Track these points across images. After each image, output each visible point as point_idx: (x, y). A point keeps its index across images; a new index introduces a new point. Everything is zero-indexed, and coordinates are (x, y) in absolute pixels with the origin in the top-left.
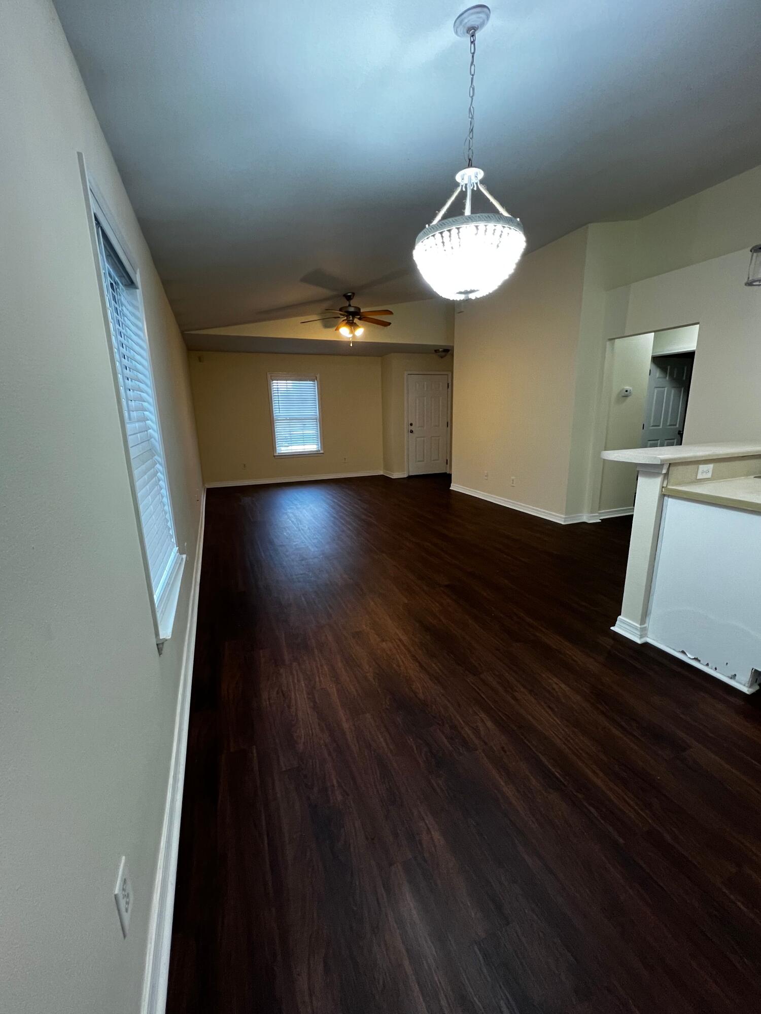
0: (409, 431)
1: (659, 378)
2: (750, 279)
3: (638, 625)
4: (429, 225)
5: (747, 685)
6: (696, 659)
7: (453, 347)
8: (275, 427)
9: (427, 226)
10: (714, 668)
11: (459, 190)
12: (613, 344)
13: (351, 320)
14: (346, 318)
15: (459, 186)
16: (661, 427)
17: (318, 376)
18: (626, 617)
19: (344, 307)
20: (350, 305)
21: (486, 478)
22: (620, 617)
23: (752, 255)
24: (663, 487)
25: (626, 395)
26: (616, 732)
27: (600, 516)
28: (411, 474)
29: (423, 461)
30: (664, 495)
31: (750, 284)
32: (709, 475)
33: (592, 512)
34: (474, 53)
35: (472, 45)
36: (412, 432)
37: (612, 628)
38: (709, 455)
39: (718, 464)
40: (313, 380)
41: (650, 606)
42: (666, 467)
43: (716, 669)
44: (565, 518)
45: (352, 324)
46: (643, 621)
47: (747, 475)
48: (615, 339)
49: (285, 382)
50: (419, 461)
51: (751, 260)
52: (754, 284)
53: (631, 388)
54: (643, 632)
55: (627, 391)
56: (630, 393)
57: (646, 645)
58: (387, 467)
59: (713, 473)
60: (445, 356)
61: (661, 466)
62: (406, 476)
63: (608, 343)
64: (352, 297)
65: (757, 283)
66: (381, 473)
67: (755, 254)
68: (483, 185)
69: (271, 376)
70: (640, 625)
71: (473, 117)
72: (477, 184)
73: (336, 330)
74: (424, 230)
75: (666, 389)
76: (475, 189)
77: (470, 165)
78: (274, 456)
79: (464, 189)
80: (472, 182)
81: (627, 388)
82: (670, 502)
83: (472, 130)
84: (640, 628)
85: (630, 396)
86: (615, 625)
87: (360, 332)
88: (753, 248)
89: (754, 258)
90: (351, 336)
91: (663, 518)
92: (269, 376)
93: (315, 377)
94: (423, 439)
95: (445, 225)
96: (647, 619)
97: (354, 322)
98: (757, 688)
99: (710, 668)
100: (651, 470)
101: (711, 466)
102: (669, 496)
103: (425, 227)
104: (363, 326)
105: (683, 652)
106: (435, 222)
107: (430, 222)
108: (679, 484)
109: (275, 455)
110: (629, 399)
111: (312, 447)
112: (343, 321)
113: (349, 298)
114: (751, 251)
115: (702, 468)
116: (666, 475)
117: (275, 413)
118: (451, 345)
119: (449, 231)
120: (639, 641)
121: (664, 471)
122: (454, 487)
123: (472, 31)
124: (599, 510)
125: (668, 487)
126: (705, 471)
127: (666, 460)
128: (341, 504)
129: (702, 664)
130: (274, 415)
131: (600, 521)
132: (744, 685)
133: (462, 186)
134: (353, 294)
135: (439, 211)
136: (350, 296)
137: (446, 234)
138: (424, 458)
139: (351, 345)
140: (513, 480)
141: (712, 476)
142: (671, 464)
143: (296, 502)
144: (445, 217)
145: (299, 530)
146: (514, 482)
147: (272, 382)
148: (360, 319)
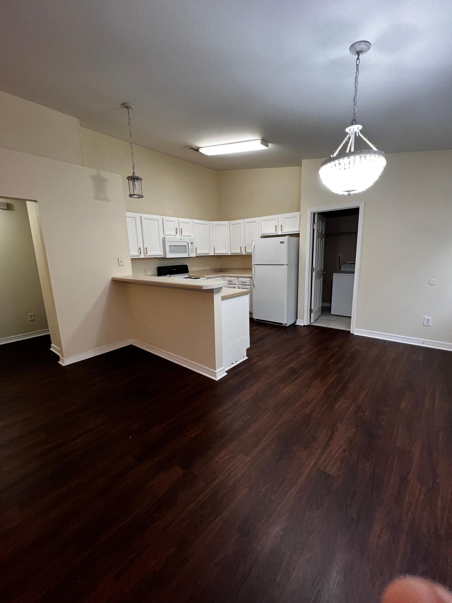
105: (232, 363)
123: (358, 53)
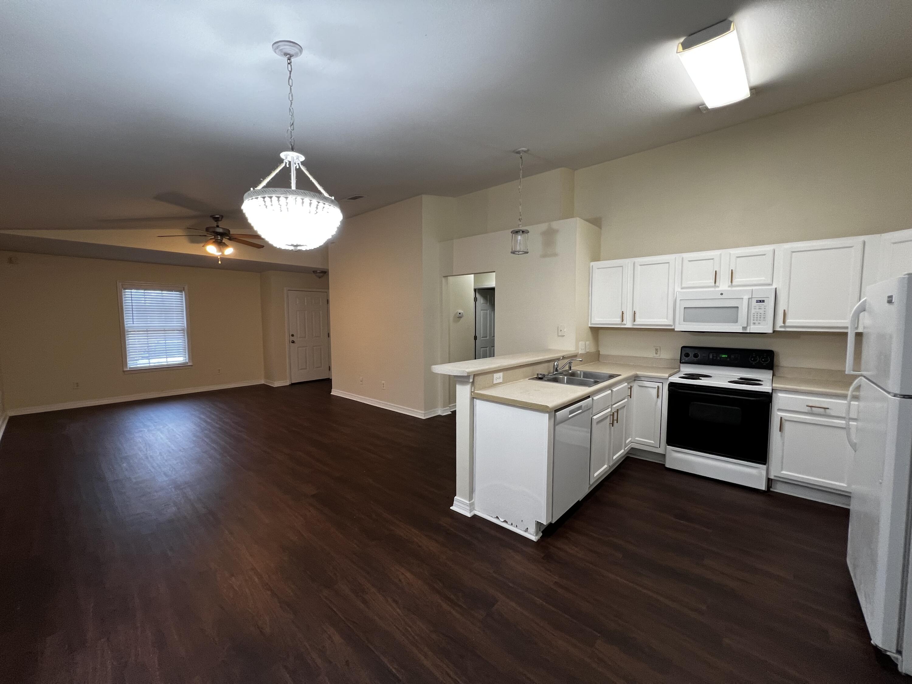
0: (291, 341)
1: (483, 303)
2: (513, 250)
3: (468, 502)
4: (254, 189)
5: (534, 534)
6: (505, 521)
7: (328, 270)
8: (126, 339)
9: (252, 189)
10: (515, 526)
11: (283, 165)
12: (447, 280)
13: (219, 240)
14: (213, 237)
15: (283, 162)
16: (488, 338)
17: (186, 288)
18: (459, 496)
19: (210, 227)
20: (218, 226)
21: (361, 383)
22: (455, 497)
23: (512, 235)
24: (472, 392)
25: (460, 316)
26: (445, 606)
27: (450, 409)
28: (294, 381)
29: (306, 369)
30: (473, 398)
31: (513, 252)
32: (501, 380)
33: (444, 407)
34: (290, 72)
35: (289, 66)
36: (293, 342)
37: (451, 508)
38: (499, 367)
39: (505, 372)
40: (181, 291)
41: (474, 486)
42: (472, 377)
43: (517, 526)
44: (425, 414)
45: (220, 244)
46: (471, 498)
47: (525, 377)
48: (448, 276)
49: (143, 291)
50: (302, 369)
51: (512, 238)
52: (515, 253)
53: (462, 311)
54: (472, 506)
55: (460, 314)
56: (462, 315)
57: (475, 517)
58: (267, 376)
59: (503, 379)
60: (322, 276)
61: (468, 377)
62: (288, 383)
63: (444, 280)
64: (220, 219)
65: (517, 253)
66: (262, 382)
67: (514, 235)
68: (304, 166)
69: (122, 285)
70: (469, 501)
71: (293, 115)
72: (298, 164)
73: (203, 246)
74: (249, 192)
75: (488, 311)
76: (298, 167)
77: (293, 150)
78: (124, 371)
79: (288, 166)
80: (295, 162)
81: (460, 311)
82: (478, 403)
83: (293, 124)
84: (469, 504)
85: (463, 316)
86: (453, 505)
87: (229, 251)
88: (512, 231)
89: (513, 237)
90: (220, 253)
91: (475, 415)
92: (119, 284)
93: (183, 288)
94: (305, 348)
95: (266, 192)
96: (474, 495)
97: (223, 241)
98: (541, 534)
99: (513, 526)
100: (463, 379)
101: (501, 374)
102: (476, 398)
103: (250, 190)
104: (233, 246)
105: (497, 517)
106: (260, 187)
107: (255, 186)
108: (480, 389)
109: (125, 369)
110: (462, 319)
111: (179, 359)
112: (211, 239)
113: (217, 220)
114: (511, 233)
115: (496, 375)
116: (473, 383)
117: (127, 324)
118: (327, 268)
119: (271, 197)
120: (469, 515)
121: (471, 380)
122: (335, 392)
123: (288, 56)
124: (449, 404)
125: (476, 392)
126: (498, 377)
127: (471, 372)
128: (209, 420)
129: (508, 524)
130: (126, 326)
131: (451, 413)
132: (533, 535)
133: (286, 163)
134: (222, 217)
135: (264, 178)
136: (218, 218)
137: (267, 199)
138: (306, 366)
139: (220, 262)
140: (383, 384)
141: (503, 381)
142: (476, 375)
143: (149, 423)
144: (268, 185)
145: (147, 458)
146: (384, 385)
147: (123, 291)
148: (230, 239)
